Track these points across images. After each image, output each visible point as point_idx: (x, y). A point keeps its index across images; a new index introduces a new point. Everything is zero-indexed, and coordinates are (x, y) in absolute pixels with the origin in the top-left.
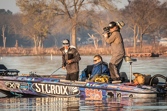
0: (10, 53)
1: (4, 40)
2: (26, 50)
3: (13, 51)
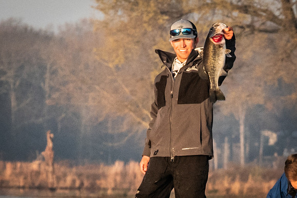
0: (11, 184)
2: (80, 175)
3: (25, 178)
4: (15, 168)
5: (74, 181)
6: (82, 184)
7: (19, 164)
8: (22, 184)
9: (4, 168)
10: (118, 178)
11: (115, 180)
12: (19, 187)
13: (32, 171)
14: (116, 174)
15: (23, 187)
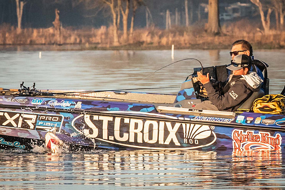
0: (37, 42)
1: (18, 10)
2: (79, 36)
3: (45, 39)
4: (39, 32)
5: (76, 39)
6: (81, 41)
7: (41, 30)
8: (43, 42)
9: (33, 32)
10: (103, 37)
11: (101, 38)
12: (42, 44)
13: (50, 34)
14: (102, 34)
15: (45, 44)
